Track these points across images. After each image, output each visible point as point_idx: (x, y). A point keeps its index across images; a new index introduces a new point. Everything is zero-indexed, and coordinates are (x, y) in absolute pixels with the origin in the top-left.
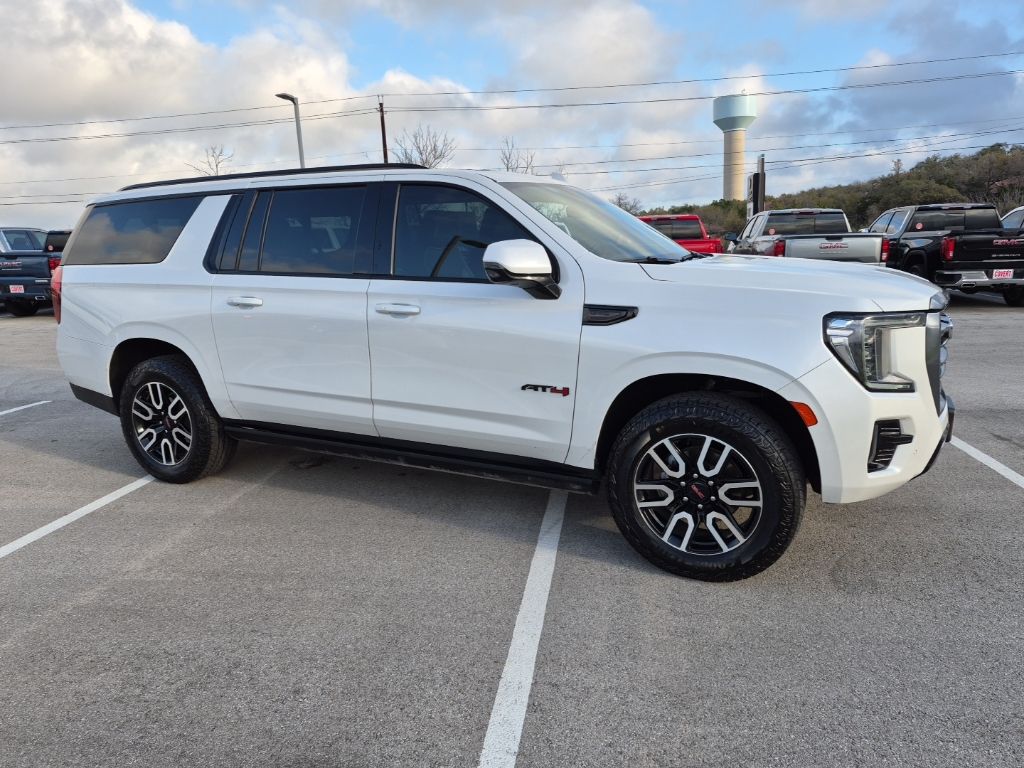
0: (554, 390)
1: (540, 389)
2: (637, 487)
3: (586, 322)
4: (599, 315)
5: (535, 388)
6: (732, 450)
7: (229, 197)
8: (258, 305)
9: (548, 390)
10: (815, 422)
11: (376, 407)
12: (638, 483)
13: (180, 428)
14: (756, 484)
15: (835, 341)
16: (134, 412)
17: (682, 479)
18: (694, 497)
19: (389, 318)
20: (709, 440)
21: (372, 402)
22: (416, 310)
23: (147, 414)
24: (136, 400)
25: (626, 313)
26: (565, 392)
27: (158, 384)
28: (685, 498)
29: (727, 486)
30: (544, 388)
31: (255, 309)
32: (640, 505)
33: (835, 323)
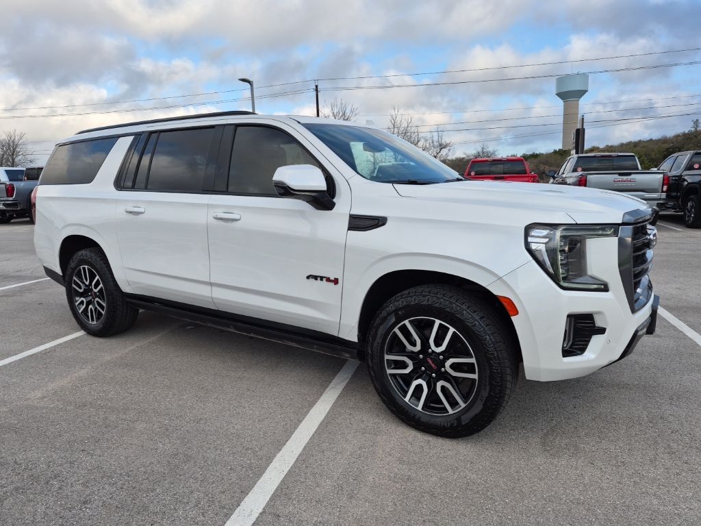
0: (328, 280)
1: (319, 279)
2: (387, 357)
3: (350, 228)
4: (360, 223)
5: (316, 278)
6: (454, 332)
7: (133, 137)
8: (142, 213)
9: (324, 279)
10: (516, 313)
11: (214, 288)
12: (387, 354)
13: (99, 298)
14: (473, 360)
15: (534, 247)
16: (74, 286)
17: (420, 352)
18: (429, 368)
19: (221, 223)
20: (438, 322)
21: (211, 284)
22: (238, 217)
23: (80, 288)
24: (74, 278)
25: (378, 222)
26: (336, 281)
27: (86, 267)
28: (423, 368)
29: (452, 361)
30: (322, 278)
31: (141, 216)
32: (389, 371)
33: (535, 232)
